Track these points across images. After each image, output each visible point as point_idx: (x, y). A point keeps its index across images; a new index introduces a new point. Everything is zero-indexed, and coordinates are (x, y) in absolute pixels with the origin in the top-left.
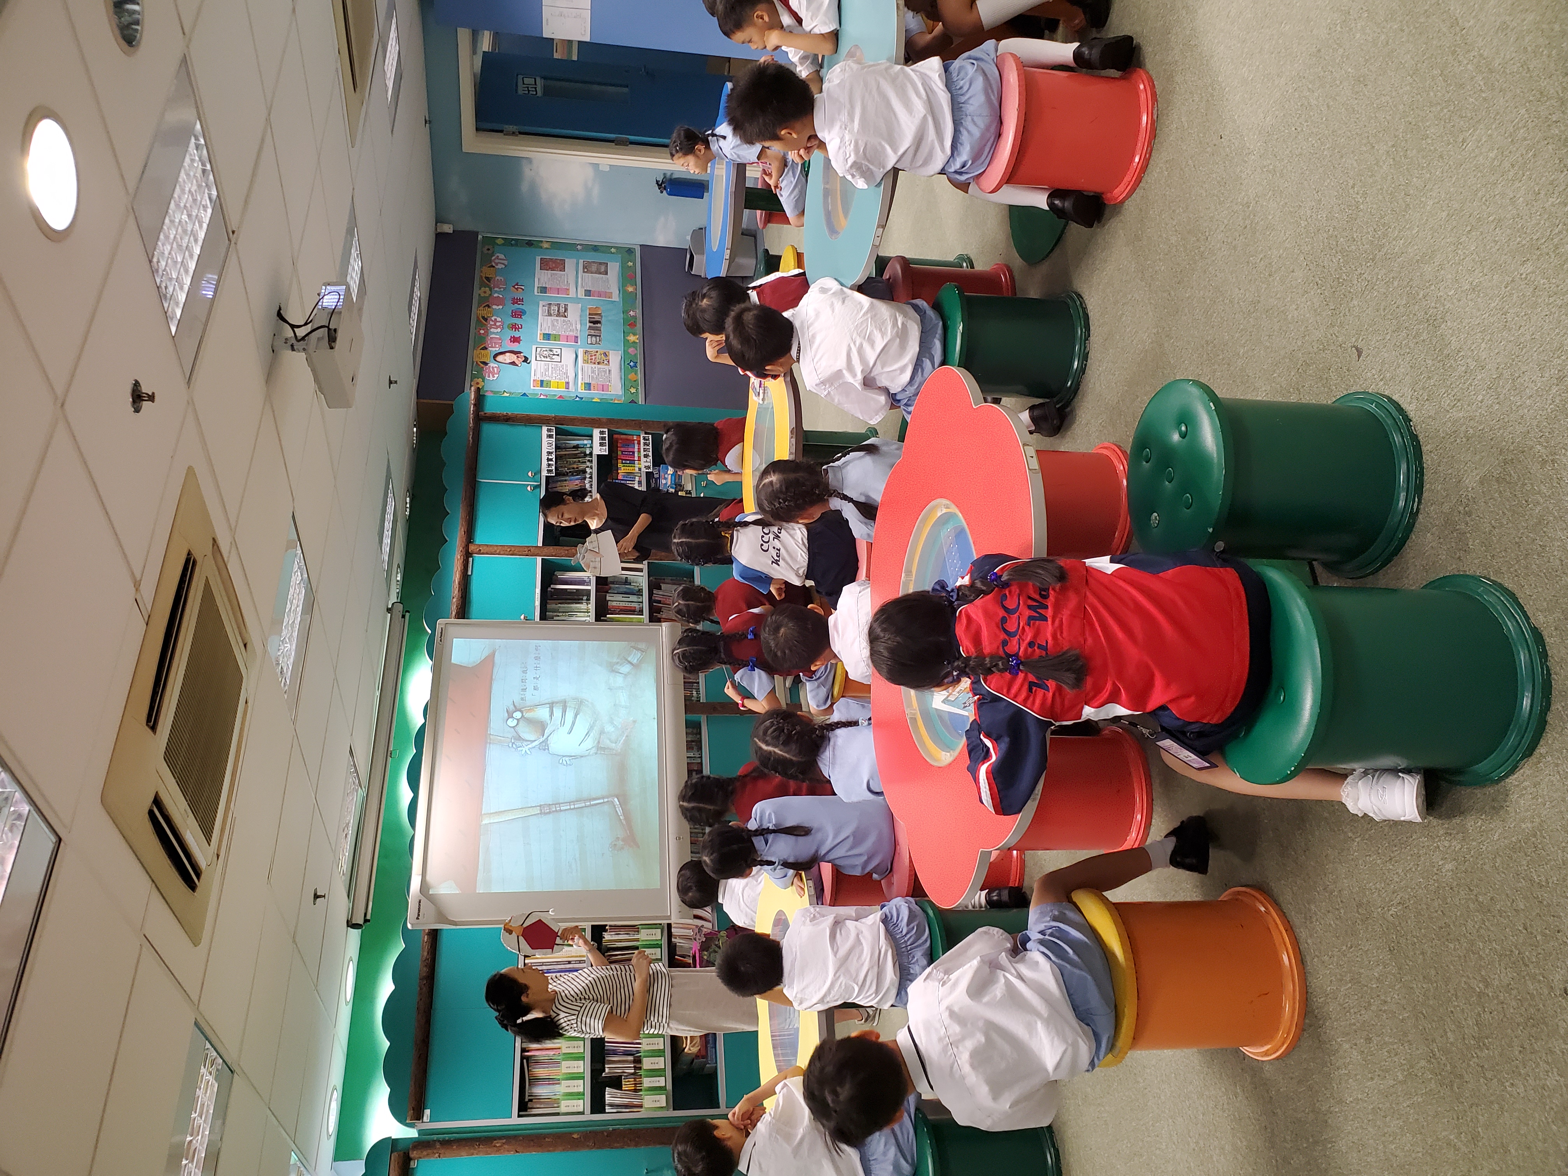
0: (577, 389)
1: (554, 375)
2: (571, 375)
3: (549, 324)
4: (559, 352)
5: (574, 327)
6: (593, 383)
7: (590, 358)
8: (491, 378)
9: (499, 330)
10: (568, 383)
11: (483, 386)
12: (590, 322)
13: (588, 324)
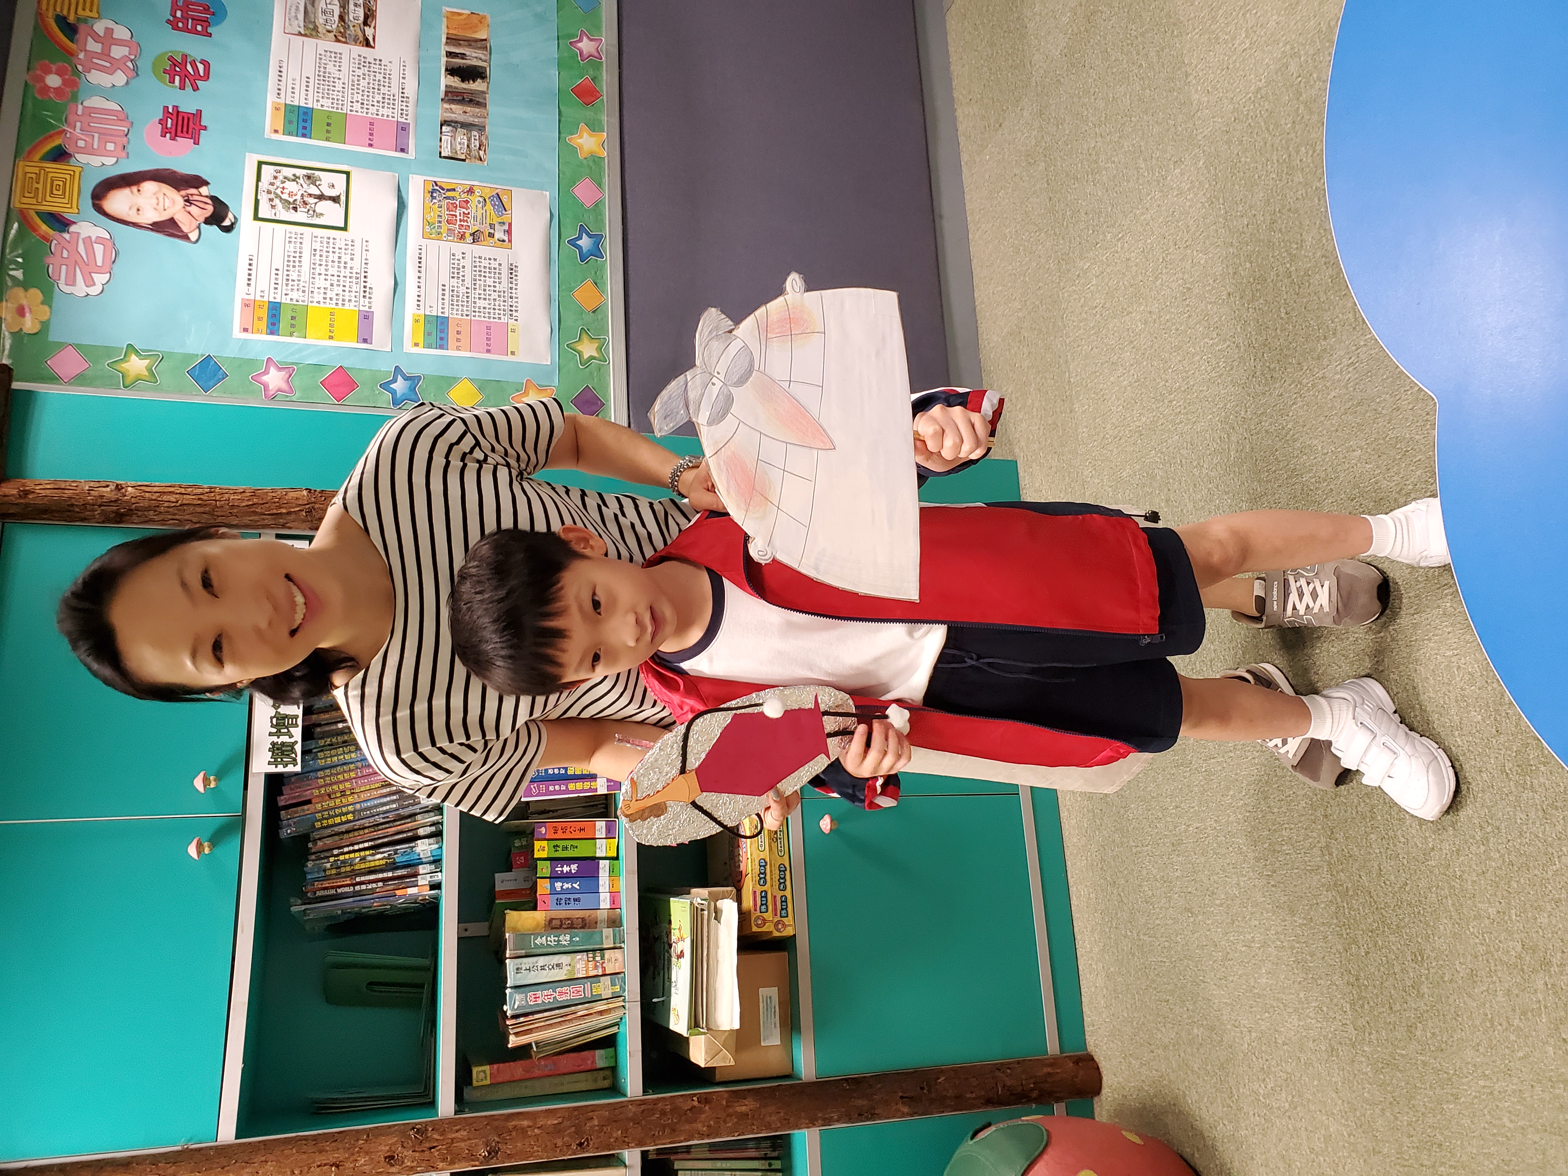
0: (397, 340)
1: (320, 282)
2: (381, 283)
3: (310, 70)
4: (339, 189)
5: (395, 89)
6: (454, 315)
7: (445, 213)
8: (80, 289)
9: (120, 78)
10: (366, 317)
11: (45, 326)
12: (452, 71)
13: (445, 81)
